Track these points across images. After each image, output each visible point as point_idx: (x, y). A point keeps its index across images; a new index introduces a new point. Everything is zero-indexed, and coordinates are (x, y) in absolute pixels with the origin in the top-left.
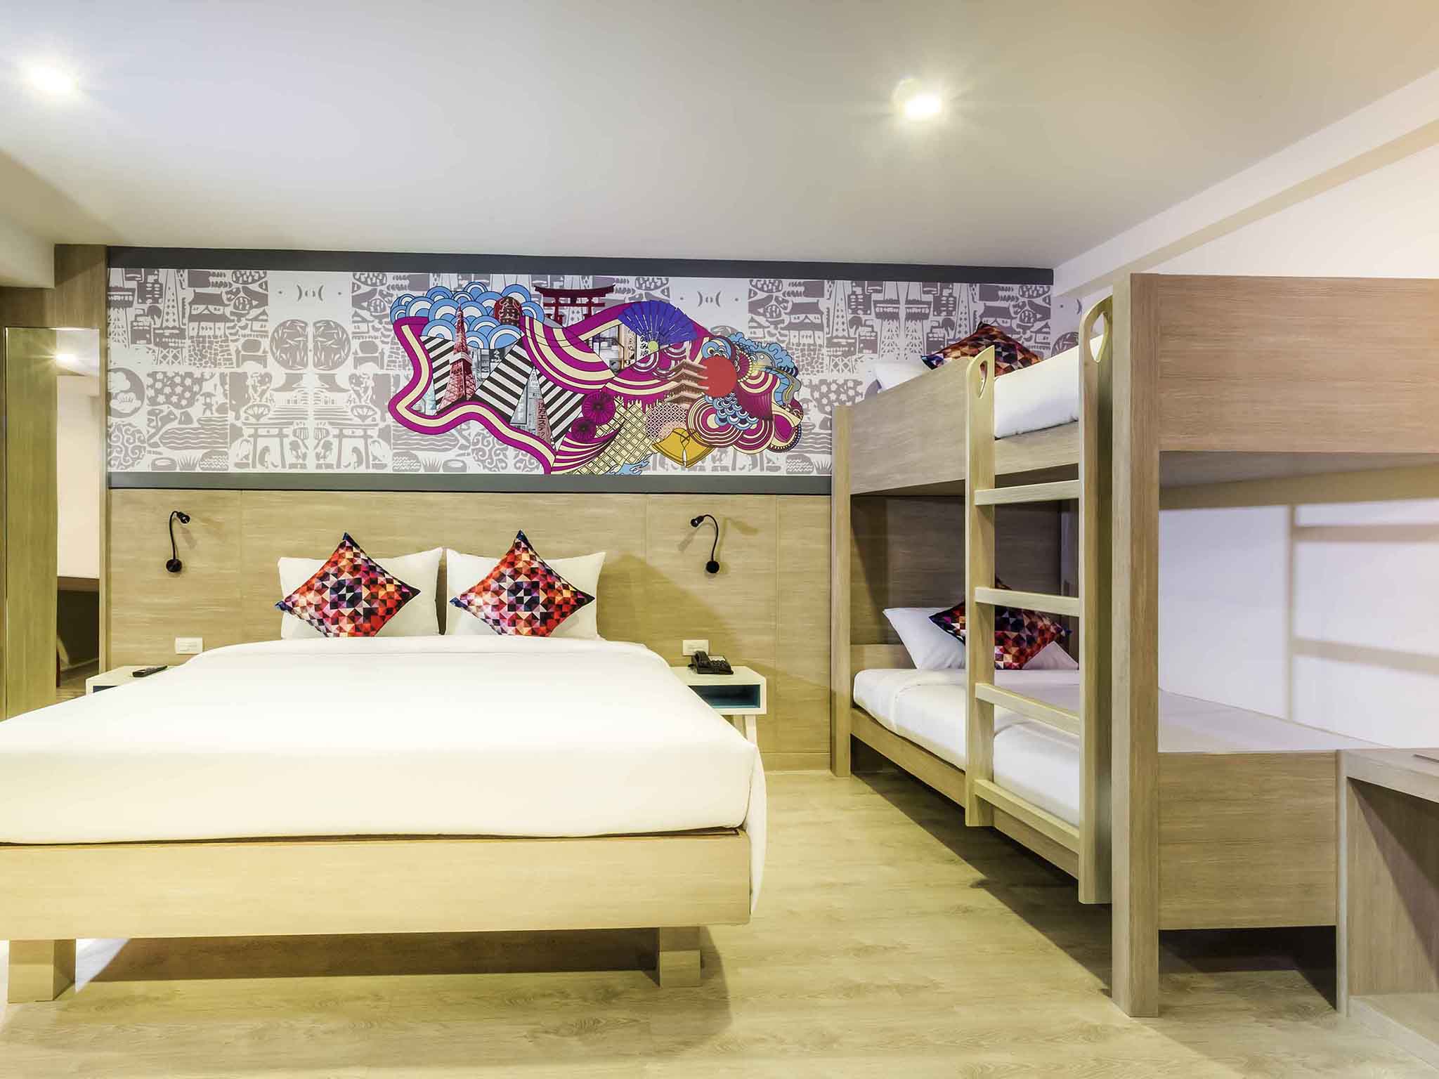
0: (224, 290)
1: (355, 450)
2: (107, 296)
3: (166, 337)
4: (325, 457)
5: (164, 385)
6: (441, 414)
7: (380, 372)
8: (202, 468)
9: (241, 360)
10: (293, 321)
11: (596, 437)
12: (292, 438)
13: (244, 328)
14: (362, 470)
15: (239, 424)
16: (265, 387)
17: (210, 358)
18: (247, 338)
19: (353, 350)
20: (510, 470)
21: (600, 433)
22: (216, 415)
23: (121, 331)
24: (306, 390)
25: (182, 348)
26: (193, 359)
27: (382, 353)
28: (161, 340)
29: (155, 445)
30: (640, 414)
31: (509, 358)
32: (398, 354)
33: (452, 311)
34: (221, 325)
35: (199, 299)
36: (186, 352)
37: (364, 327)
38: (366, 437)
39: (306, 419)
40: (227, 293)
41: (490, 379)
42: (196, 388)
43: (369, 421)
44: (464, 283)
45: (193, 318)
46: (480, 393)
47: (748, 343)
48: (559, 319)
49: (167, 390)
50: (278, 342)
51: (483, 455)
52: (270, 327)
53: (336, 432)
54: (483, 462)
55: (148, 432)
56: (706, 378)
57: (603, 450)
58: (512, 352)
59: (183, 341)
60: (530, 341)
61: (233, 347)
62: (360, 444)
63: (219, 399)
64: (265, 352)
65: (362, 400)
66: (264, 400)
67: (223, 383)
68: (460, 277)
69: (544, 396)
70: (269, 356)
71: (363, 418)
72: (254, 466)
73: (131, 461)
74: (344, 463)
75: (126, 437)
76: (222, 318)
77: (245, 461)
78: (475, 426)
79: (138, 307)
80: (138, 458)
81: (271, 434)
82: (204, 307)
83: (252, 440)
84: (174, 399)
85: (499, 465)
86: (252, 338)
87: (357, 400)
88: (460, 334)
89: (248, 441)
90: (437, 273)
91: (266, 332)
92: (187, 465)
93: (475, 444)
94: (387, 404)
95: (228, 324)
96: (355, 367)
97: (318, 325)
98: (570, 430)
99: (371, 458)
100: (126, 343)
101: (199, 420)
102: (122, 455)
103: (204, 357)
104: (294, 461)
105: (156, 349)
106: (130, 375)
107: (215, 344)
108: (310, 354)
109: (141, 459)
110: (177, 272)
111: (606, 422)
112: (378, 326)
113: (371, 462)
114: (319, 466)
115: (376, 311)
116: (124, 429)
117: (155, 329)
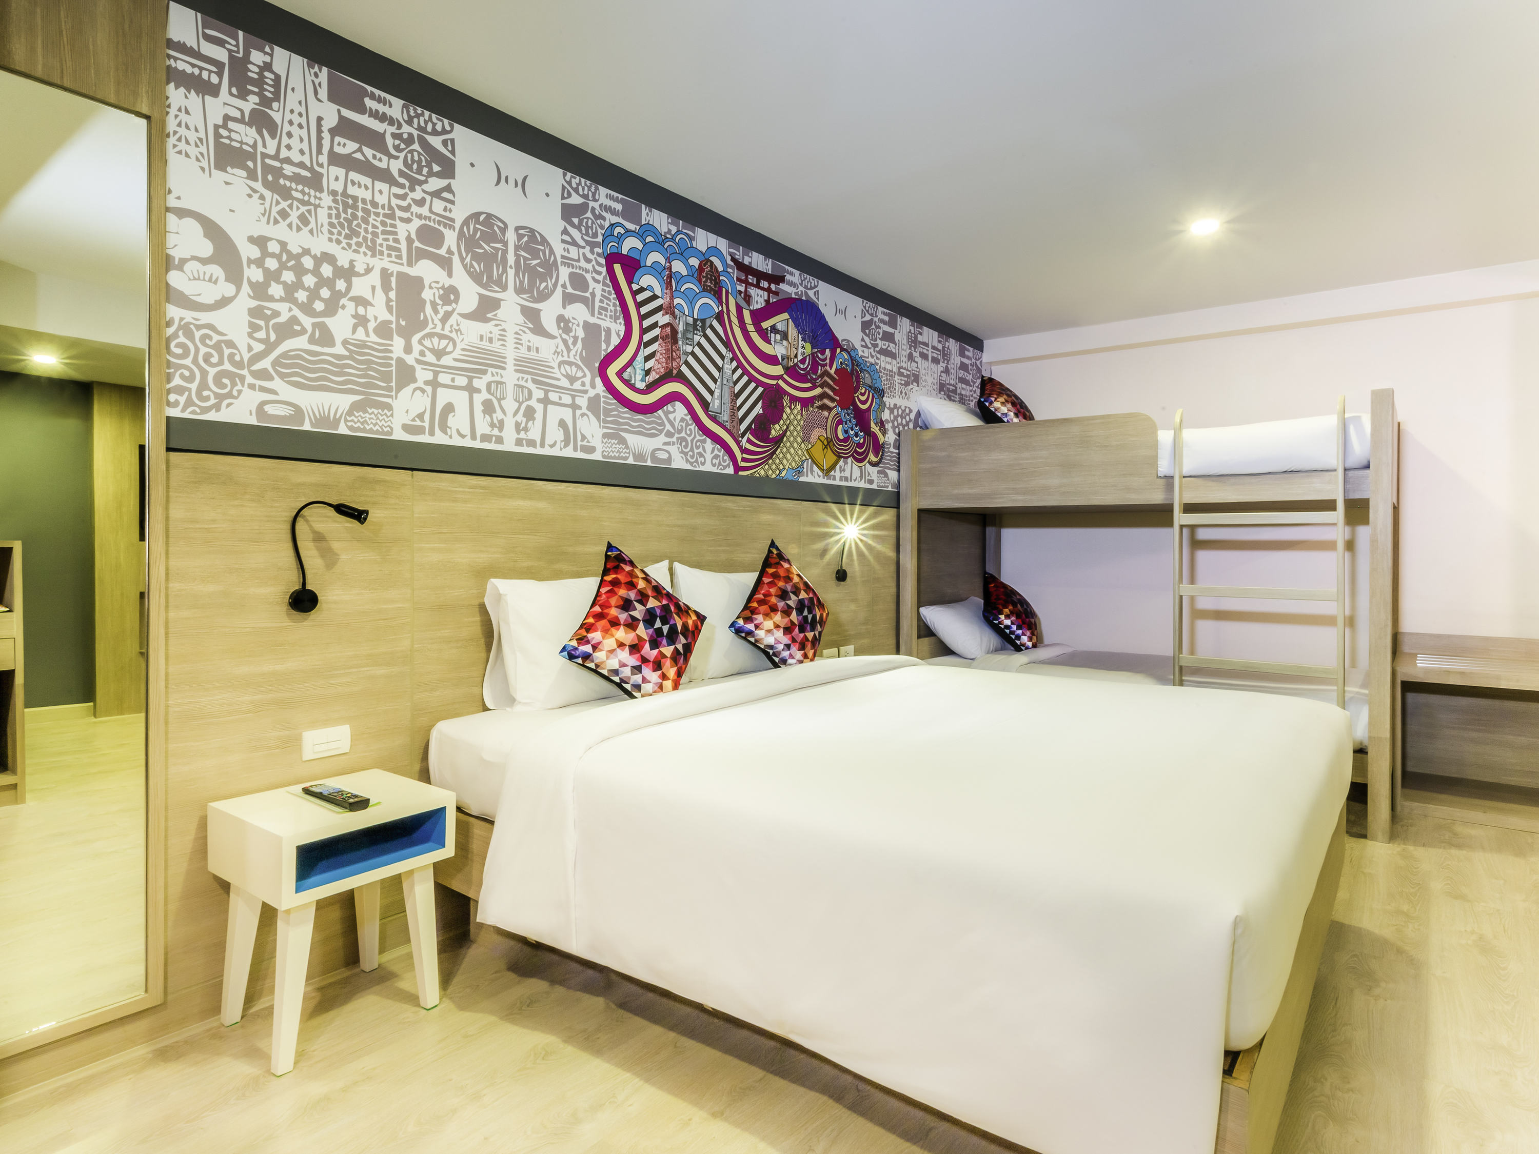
0: (387, 128)
1: (562, 424)
3: (286, 177)
4: (526, 429)
5: (283, 266)
6: (651, 388)
7: (592, 320)
8: (348, 428)
9: (416, 256)
10: (489, 216)
11: (771, 437)
12: (485, 395)
13: (421, 203)
14: (569, 453)
15: (410, 360)
17: (365, 238)
18: (423, 222)
19: (561, 282)
20: (708, 468)
21: (773, 433)
22: (374, 338)
23: (192, 136)
24: (504, 326)
25: (317, 207)
26: (335, 231)
27: (593, 295)
28: (276, 179)
29: (265, 375)
30: (799, 417)
31: (709, 332)
32: (609, 300)
33: (662, 261)
34: (385, 187)
35: (345, 128)
36: (323, 214)
37: (574, 252)
38: (574, 407)
39: (504, 368)
40: (395, 136)
41: (693, 354)
42: (341, 285)
43: (577, 385)
44: (674, 229)
45: (335, 159)
46: (684, 369)
47: (860, 360)
48: (748, 298)
49: (288, 277)
50: (468, 242)
51: (686, 447)
52: (459, 215)
54: (686, 454)
55: (250, 349)
56: (838, 388)
57: (774, 452)
58: (712, 327)
59: (318, 194)
60: (726, 316)
61: (403, 230)
62: (566, 414)
63: (379, 311)
64: (449, 251)
65: (572, 353)
66: (447, 326)
67: (386, 288)
68: (670, 221)
69: (735, 383)
70: (456, 259)
71: (572, 379)
72: (432, 433)
73: (213, 401)
74: (549, 441)
75: (203, 350)
76: (384, 176)
77: (418, 423)
78: (679, 409)
79: (232, 102)
80: (229, 395)
81: (456, 384)
82: (356, 146)
83: (429, 390)
84: (302, 296)
85: (700, 460)
86: (432, 224)
87: (565, 353)
88: (668, 291)
89: (423, 391)
90: (649, 206)
91: (452, 220)
92: (323, 419)
93: (680, 432)
94: (597, 365)
95: (395, 190)
96: (564, 307)
97: (521, 232)
98: (753, 427)
99: (579, 437)
100: (205, 164)
101: (345, 343)
102: (194, 386)
103: (353, 233)
104: (487, 430)
105: (268, 194)
106: (215, 232)
107: (373, 216)
108: (511, 272)
109: (236, 398)
110: (308, 65)
111: (777, 422)
112: (589, 256)
113: (579, 443)
114: (519, 442)
115: (587, 234)
116: (198, 335)
117: (264, 155)
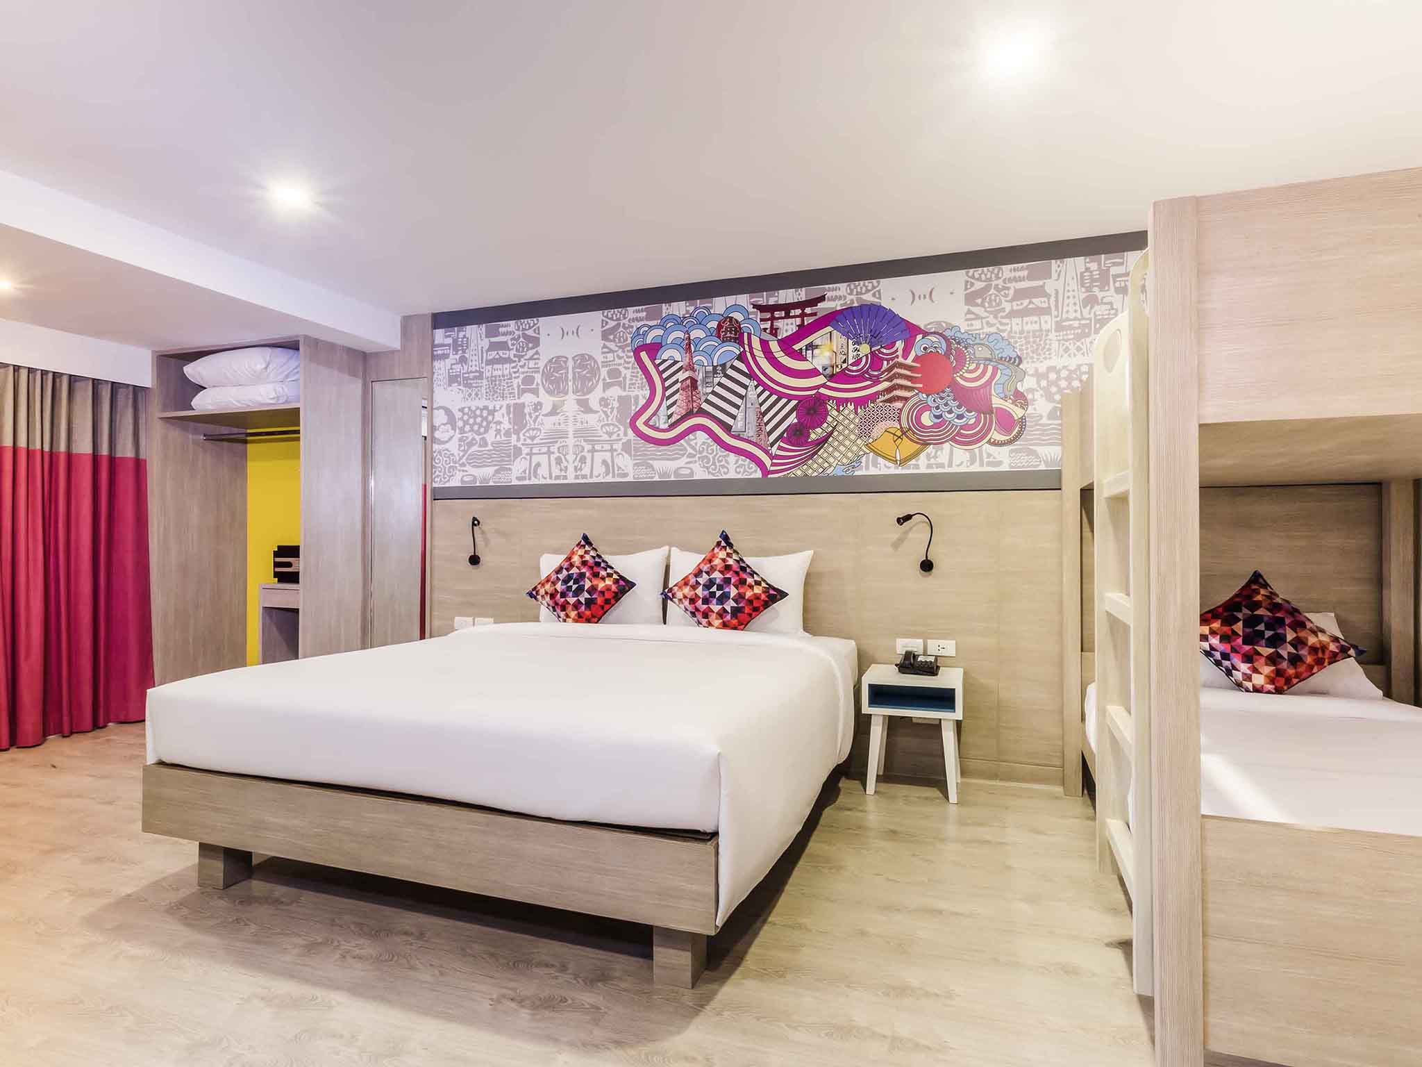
0: (509, 337)
1: (604, 462)
2: (433, 351)
3: (470, 379)
4: (581, 469)
5: (470, 417)
6: (673, 426)
7: (624, 394)
8: (494, 482)
9: (522, 392)
10: (558, 357)
11: (810, 440)
12: (557, 454)
13: (522, 367)
14: (609, 479)
15: (519, 445)
16: (537, 414)
17: (500, 393)
18: (525, 375)
19: (602, 377)
20: (732, 475)
21: (813, 436)
22: (504, 438)
23: (441, 377)
24: (567, 414)
25: (481, 387)
26: (488, 395)
27: (625, 378)
28: (467, 382)
29: (463, 465)
30: (852, 416)
31: (730, 372)
32: (637, 377)
33: (681, 335)
34: (507, 366)
35: (493, 347)
37: (610, 357)
38: (612, 450)
39: (567, 438)
40: (512, 339)
41: (714, 393)
42: (490, 418)
43: (614, 437)
44: (691, 309)
45: (490, 362)
46: (705, 406)
47: (966, 336)
48: (774, 331)
49: (471, 421)
50: (547, 376)
51: (708, 463)
52: (541, 364)
53: (590, 447)
54: (707, 468)
55: (459, 455)
56: (920, 375)
57: (816, 453)
58: (733, 367)
59: (482, 381)
60: (748, 354)
61: (515, 383)
62: (607, 456)
63: (506, 425)
64: (538, 384)
65: (610, 419)
66: (536, 424)
67: (508, 413)
68: (688, 304)
69: (761, 405)
70: (541, 387)
71: (610, 434)
72: (530, 479)
73: (448, 478)
74: (595, 473)
75: (445, 459)
76: (508, 360)
77: (523, 475)
78: (701, 436)
79: (453, 358)
80: (452, 476)
81: (541, 452)
82: (496, 352)
83: (528, 457)
84: (476, 427)
85: (722, 471)
86: (529, 374)
87: (605, 419)
88: (688, 354)
89: (525, 458)
90: (668, 303)
91: (538, 368)
92: (484, 480)
93: (700, 452)
94: (628, 421)
95: (513, 365)
96: (604, 391)
97: (576, 358)
98: (785, 435)
99: (616, 469)
100: (445, 386)
101: (492, 444)
102: (442, 474)
103: (495, 392)
104: (558, 473)
105: (464, 389)
106: (448, 412)
107: (503, 381)
108: (570, 384)
109: (455, 476)
110: (478, 327)
111: (820, 425)
112: (621, 355)
113: (616, 472)
114: (576, 477)
115: (620, 342)
116: (443, 453)
117: (463, 373)
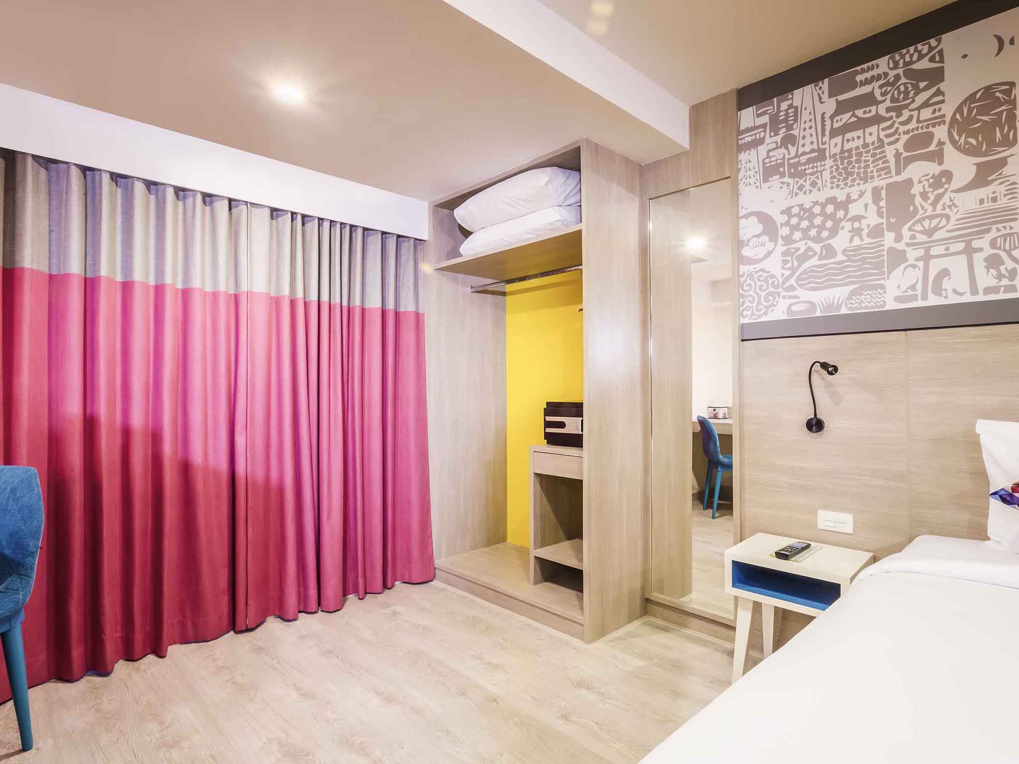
0: (876, 84)
2: (738, 140)
3: (802, 164)
5: (801, 219)
8: (849, 309)
9: (904, 164)
10: (988, 88)
12: (988, 251)
15: (900, 246)
16: (941, 191)
17: (858, 174)
18: (911, 134)
22: (867, 240)
23: (751, 173)
24: (1014, 179)
25: (821, 172)
26: (835, 180)
28: (796, 170)
29: (792, 288)
34: (873, 129)
35: (842, 108)
36: (826, 175)
39: (1014, 220)
40: (881, 86)
42: (840, 214)
45: (834, 133)
49: (805, 224)
50: (962, 125)
52: (950, 108)
55: (783, 275)
59: (823, 163)
61: (890, 151)
63: (872, 219)
64: (940, 144)
66: (940, 207)
67: (877, 200)
70: (948, 147)
72: (925, 297)
73: (764, 310)
75: (759, 283)
76: (875, 120)
77: (910, 293)
79: (771, 141)
80: (773, 305)
81: (951, 251)
82: (849, 114)
83: (921, 264)
84: (813, 232)
86: (920, 131)
89: (914, 266)
91: (943, 116)
92: (830, 306)
95: (884, 125)
100: (758, 184)
101: (844, 252)
102: (755, 305)
103: (849, 174)
104: (993, 282)
105: (791, 181)
106: (765, 219)
107: (864, 155)
109: (775, 306)
110: (815, 86)
116: (756, 276)
117: (789, 159)
